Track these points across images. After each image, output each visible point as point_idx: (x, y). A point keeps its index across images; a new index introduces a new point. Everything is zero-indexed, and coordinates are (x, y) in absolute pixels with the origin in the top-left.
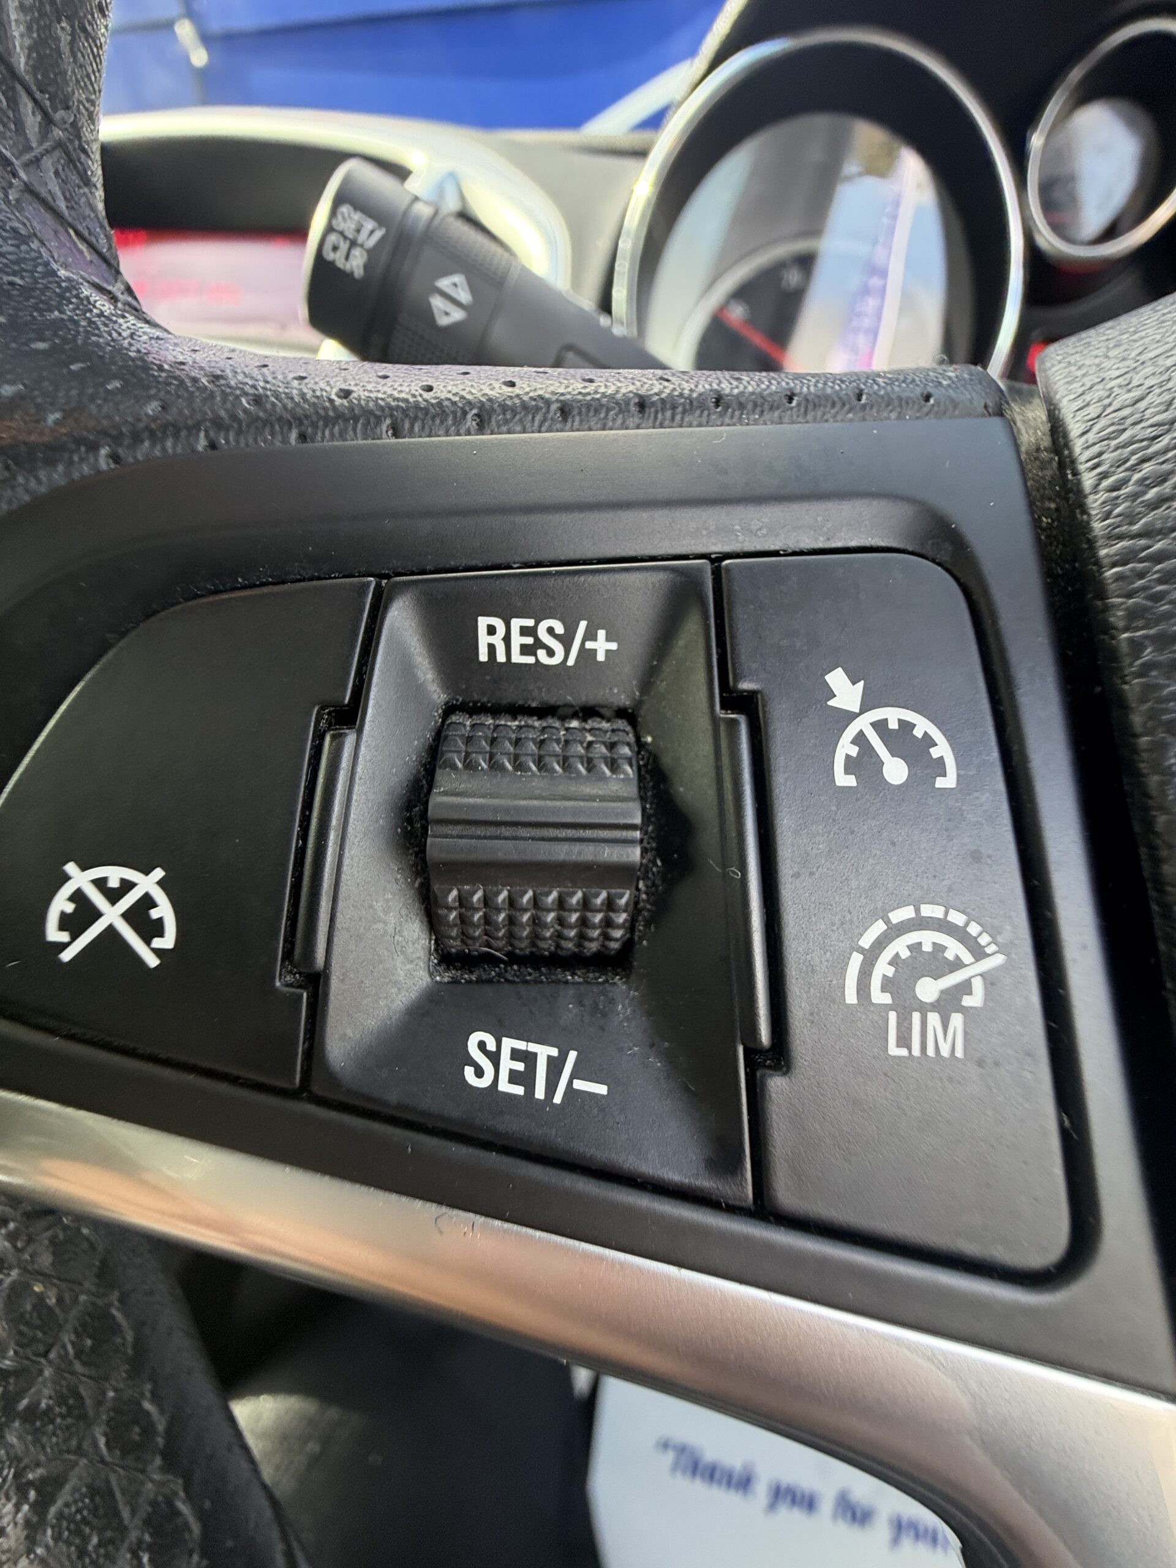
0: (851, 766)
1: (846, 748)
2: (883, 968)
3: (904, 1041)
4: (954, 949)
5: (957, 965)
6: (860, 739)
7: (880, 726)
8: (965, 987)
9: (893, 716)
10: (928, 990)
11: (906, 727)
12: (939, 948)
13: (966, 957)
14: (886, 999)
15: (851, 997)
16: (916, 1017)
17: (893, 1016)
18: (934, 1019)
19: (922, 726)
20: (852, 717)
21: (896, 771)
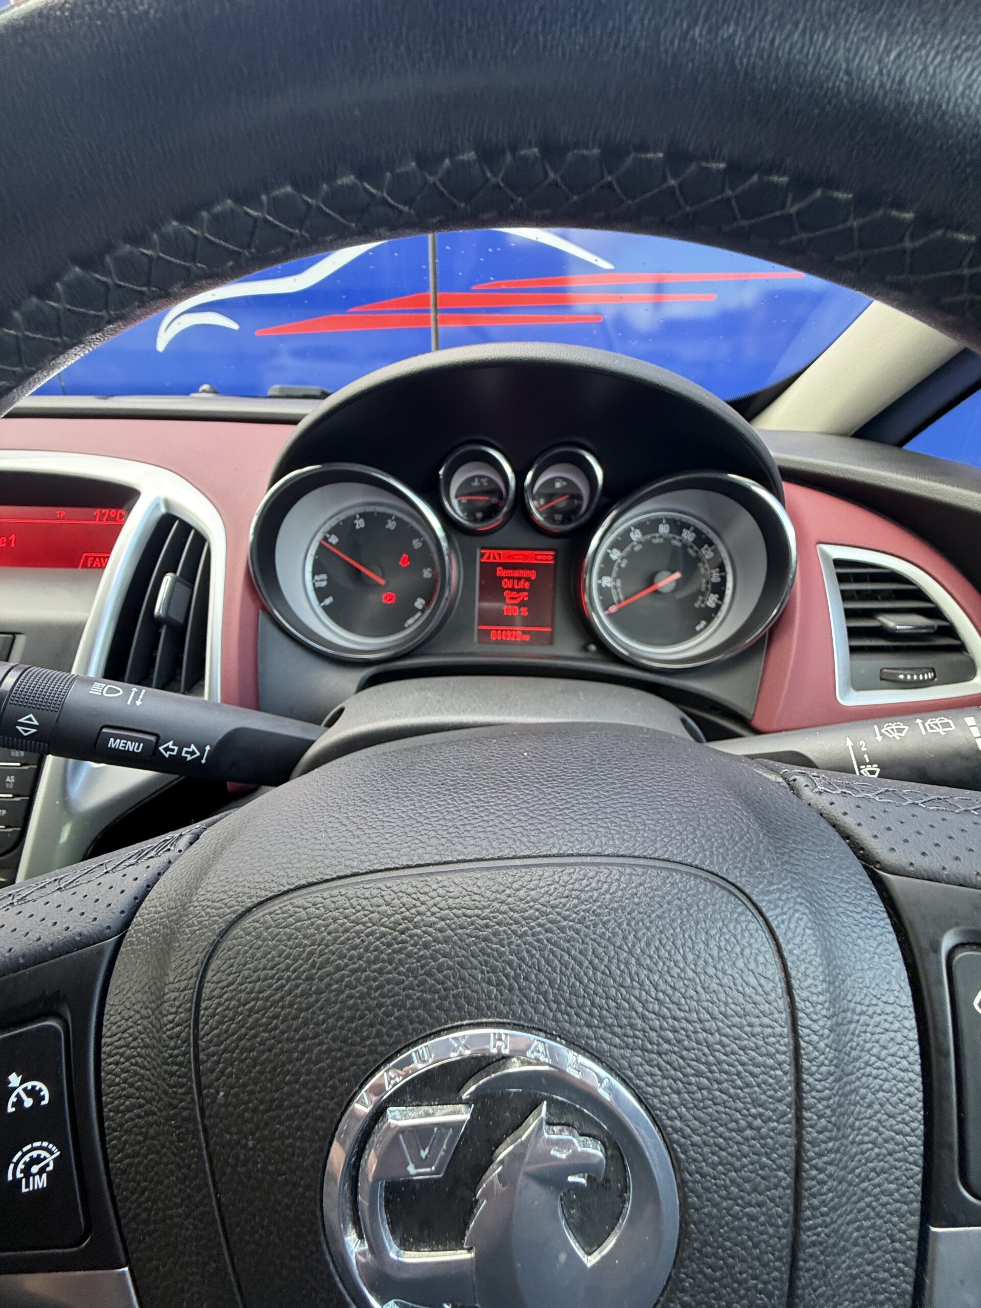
0: (14, 1105)
1: (13, 1099)
2: (21, 1166)
3: (27, 1186)
4: (44, 1154)
5: (45, 1158)
6: (18, 1096)
7: (25, 1090)
8: (48, 1165)
9: (29, 1085)
10: (35, 1169)
11: (34, 1087)
12: (39, 1156)
13: (48, 1155)
14: (22, 1175)
15: (10, 1178)
16: (31, 1178)
17: (24, 1181)
18: (37, 1177)
19: (39, 1085)
20: (15, 1088)
21: (28, 1102)
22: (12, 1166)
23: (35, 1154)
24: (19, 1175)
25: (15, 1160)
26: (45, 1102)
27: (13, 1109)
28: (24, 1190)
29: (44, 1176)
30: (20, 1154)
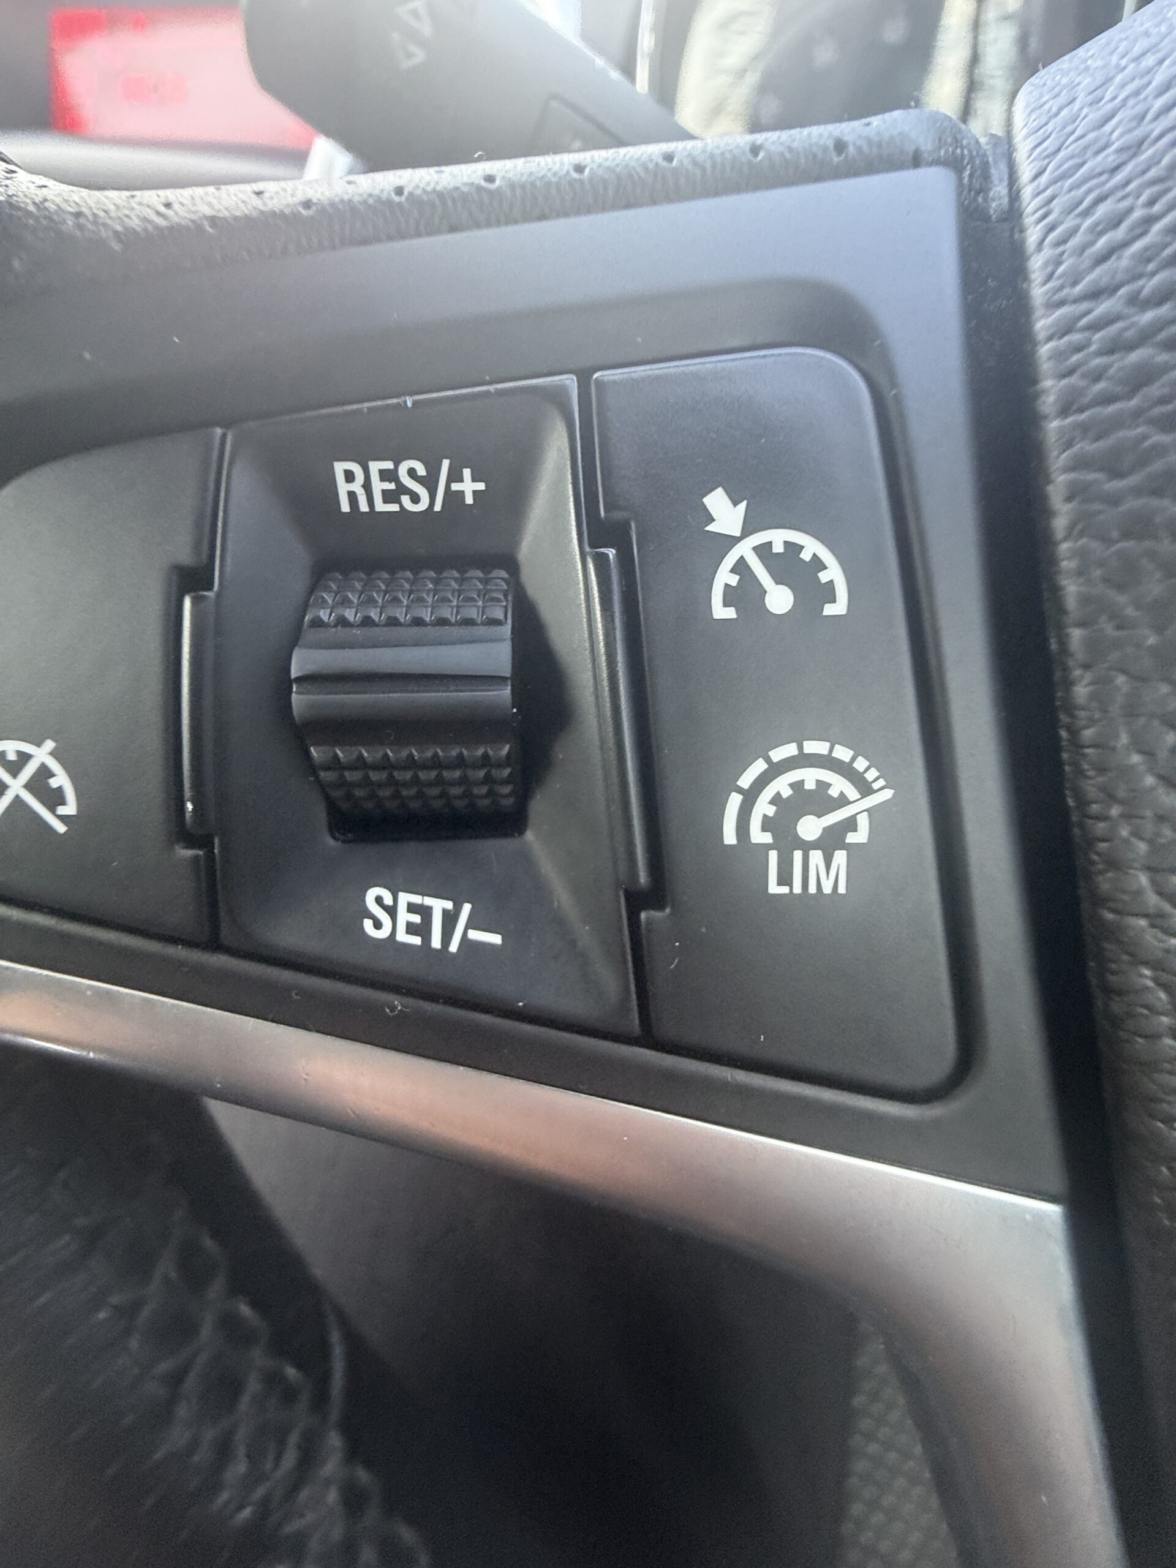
22: (735, 801)
23: (810, 777)
24: (759, 836)
25: (745, 781)
26: (838, 608)
27: (730, 613)
28: (774, 888)
29: (840, 858)
30: (759, 767)
